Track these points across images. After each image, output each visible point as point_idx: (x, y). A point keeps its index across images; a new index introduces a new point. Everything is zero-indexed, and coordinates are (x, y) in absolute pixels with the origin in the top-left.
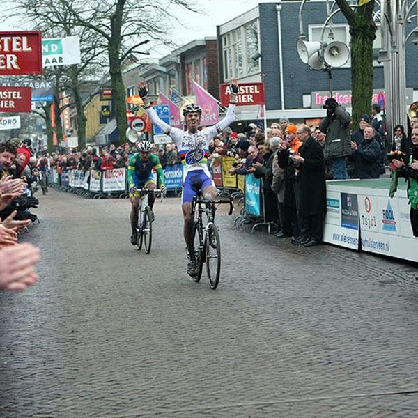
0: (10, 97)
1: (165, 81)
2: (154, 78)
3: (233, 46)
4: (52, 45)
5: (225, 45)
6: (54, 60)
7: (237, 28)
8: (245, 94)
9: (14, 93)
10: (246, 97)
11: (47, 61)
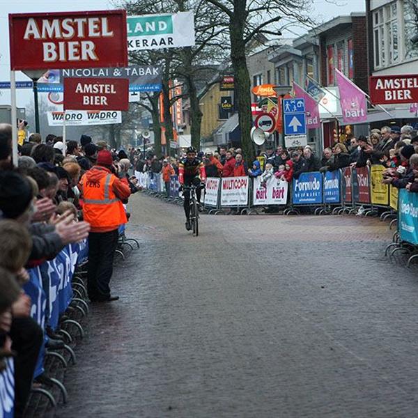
0: (101, 92)
1: (300, 67)
2: (287, 64)
3: (387, 24)
4: (160, 23)
5: (377, 23)
6: (162, 41)
7: (391, 3)
8: (401, 88)
9: (106, 86)
10: (403, 93)
11: (154, 42)
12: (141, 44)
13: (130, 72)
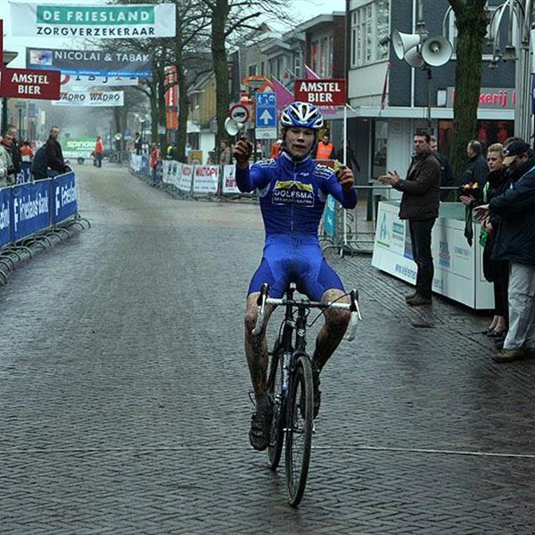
0: (35, 81)
1: (289, 61)
2: (278, 57)
3: (364, 25)
4: (142, 13)
5: (355, 23)
6: (144, 31)
7: (367, 5)
8: (323, 91)
9: (40, 76)
10: (324, 96)
11: (135, 32)
12: (123, 33)
13: (121, 57)
